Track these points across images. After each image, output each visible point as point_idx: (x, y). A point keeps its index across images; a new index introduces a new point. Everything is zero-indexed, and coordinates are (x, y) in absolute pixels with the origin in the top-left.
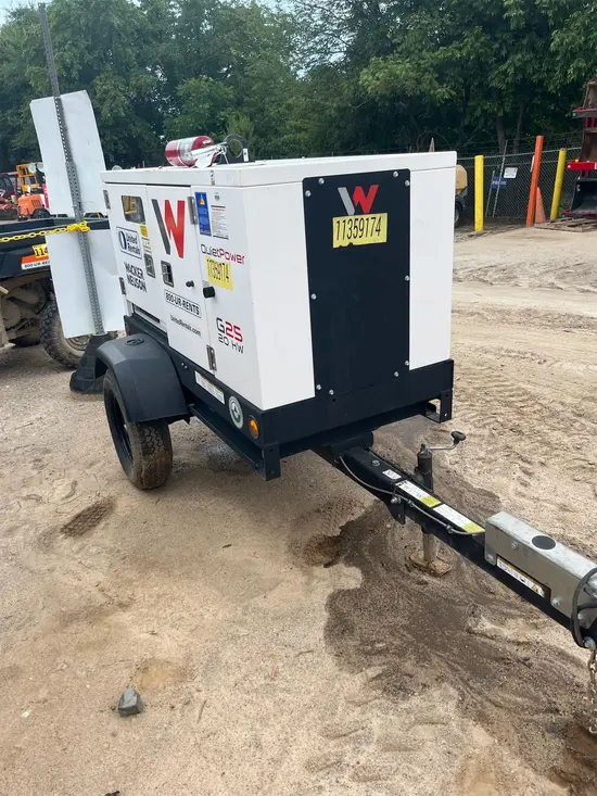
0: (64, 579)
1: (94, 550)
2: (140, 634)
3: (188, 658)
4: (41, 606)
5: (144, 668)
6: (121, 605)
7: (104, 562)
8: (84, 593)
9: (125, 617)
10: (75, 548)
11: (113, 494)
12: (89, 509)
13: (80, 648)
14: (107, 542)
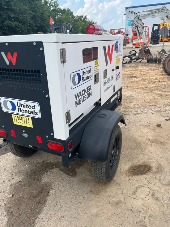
0: (159, 153)
1: (146, 157)
2: (150, 134)
3: (145, 127)
4: (168, 150)
5: (153, 130)
6: (150, 140)
7: (146, 151)
8: (156, 147)
9: (150, 138)
10: (151, 161)
11: (125, 175)
12: (138, 175)
13: (162, 137)
14: (141, 156)
